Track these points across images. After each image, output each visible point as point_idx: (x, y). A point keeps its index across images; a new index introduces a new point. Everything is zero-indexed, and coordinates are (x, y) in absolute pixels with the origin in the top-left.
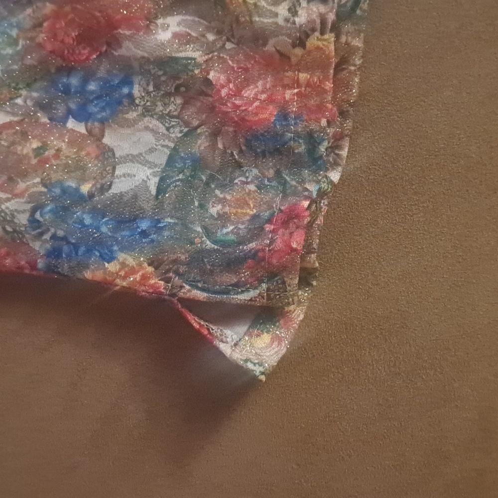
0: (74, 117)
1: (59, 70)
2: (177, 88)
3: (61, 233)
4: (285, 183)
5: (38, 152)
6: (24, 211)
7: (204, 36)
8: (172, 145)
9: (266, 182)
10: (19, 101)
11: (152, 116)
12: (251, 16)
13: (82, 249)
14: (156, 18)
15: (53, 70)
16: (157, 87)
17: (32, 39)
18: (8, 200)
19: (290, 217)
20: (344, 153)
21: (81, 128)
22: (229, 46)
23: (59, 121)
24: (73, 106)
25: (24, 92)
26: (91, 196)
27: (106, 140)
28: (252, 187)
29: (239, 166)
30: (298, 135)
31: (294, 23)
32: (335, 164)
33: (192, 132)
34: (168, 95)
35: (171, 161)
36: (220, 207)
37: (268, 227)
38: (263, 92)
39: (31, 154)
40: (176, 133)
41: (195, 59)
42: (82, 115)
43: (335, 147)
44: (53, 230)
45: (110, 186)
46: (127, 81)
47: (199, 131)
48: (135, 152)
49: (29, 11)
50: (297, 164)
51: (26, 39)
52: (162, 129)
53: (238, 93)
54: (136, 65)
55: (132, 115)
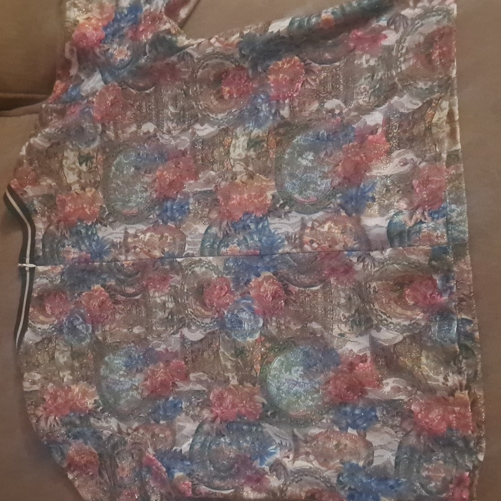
0: (351, 427)
1: (340, 404)
2: (397, 413)
3: (353, 487)
4: (457, 461)
5: (337, 446)
6: (334, 477)
7: (406, 388)
8: (399, 440)
9: (448, 459)
10: (324, 421)
11: (387, 426)
12: (426, 381)
13: (364, 496)
14: (382, 380)
15: (338, 404)
16: (388, 413)
17: (326, 389)
18: (326, 471)
19: (460, 481)
20: (484, 445)
21: (354, 432)
22: (419, 393)
23: (344, 429)
24: (349, 421)
25: (325, 416)
26: (364, 467)
27: (368, 438)
28: (441, 462)
29: (433, 451)
30: (458, 439)
31: (447, 385)
32: (480, 451)
33: (407, 434)
34: (393, 416)
35: (399, 447)
36: (427, 472)
37: (451, 486)
38: (439, 415)
39: (333, 448)
40: (400, 435)
41: (403, 400)
42: (355, 426)
43: (478, 443)
44: (349, 486)
45: (372, 462)
46: (373, 409)
47: (411, 434)
48: (382, 444)
49: (322, 376)
50: (461, 452)
51: (323, 389)
52: (393, 432)
53: (427, 416)
54: (376, 403)
55: (378, 426)
